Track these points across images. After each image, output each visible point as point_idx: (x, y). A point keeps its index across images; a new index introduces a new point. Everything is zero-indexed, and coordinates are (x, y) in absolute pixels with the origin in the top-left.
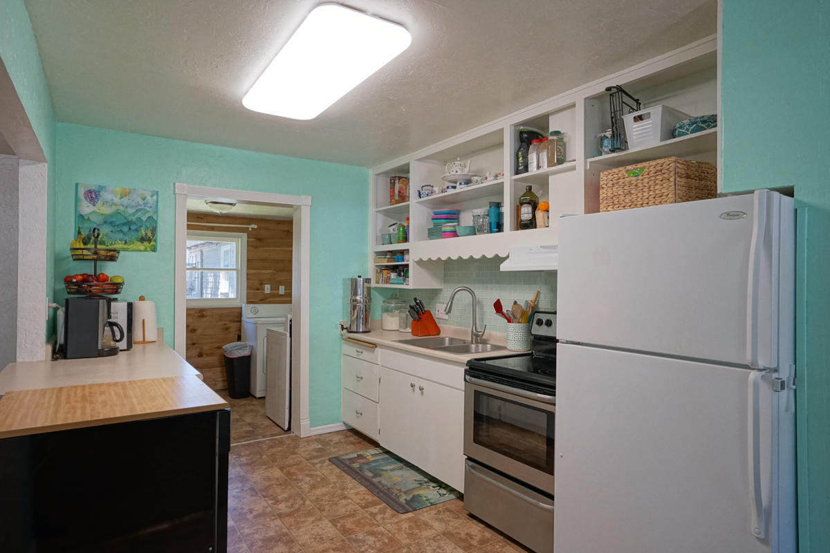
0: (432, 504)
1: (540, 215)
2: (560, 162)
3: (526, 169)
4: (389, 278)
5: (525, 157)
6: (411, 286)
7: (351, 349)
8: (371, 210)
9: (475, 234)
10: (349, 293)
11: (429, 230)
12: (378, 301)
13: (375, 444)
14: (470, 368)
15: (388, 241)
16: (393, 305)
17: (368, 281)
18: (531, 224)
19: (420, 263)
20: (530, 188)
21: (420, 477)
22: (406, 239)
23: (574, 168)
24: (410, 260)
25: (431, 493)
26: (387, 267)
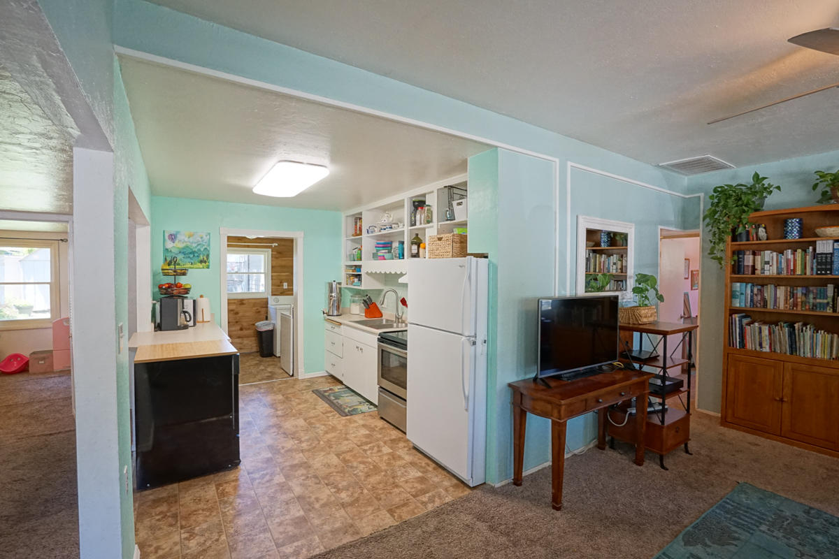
0: (362, 412)
1: (421, 250)
2: (428, 222)
3: (415, 225)
4: (354, 281)
5: (415, 217)
6: (363, 288)
7: (329, 326)
8: (343, 239)
9: (393, 259)
10: (328, 292)
11: (373, 254)
12: (348, 296)
13: (341, 383)
14: (382, 337)
15: (352, 259)
16: (357, 299)
17: (340, 284)
18: (417, 255)
19: (367, 273)
20: (417, 235)
21: (361, 400)
22: (361, 260)
23: (432, 227)
24: (363, 273)
25: (365, 407)
26: (353, 275)
